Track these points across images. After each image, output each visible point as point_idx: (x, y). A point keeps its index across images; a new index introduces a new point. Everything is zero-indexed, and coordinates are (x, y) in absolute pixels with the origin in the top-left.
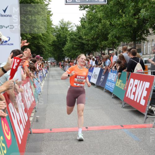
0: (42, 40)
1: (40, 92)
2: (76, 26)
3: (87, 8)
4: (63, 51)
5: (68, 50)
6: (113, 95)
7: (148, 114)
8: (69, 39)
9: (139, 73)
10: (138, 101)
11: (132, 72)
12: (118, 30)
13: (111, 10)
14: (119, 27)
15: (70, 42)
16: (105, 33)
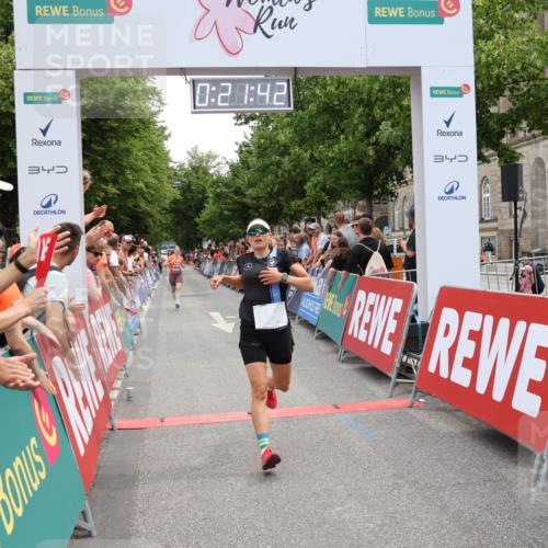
0: (145, 198)
1: (139, 327)
2: (227, 163)
3: (253, 119)
4: (198, 225)
5: (210, 223)
6: (319, 331)
7: (399, 376)
8: (211, 195)
9: (378, 275)
10: (376, 346)
11: (361, 274)
12: (330, 173)
13: (312, 125)
14: (331, 165)
15: (214, 202)
16: (299, 179)
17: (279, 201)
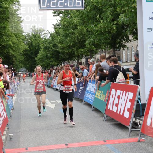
0: (12, 49)
1: (13, 107)
2: (49, 33)
4: (36, 61)
5: (42, 60)
6: (94, 107)
7: (132, 127)
8: (42, 47)
9: (121, 82)
10: (121, 114)
12: (96, 37)
13: (88, 16)
14: (97, 34)
15: (43, 51)
16: (82, 40)
17: (73, 50)
